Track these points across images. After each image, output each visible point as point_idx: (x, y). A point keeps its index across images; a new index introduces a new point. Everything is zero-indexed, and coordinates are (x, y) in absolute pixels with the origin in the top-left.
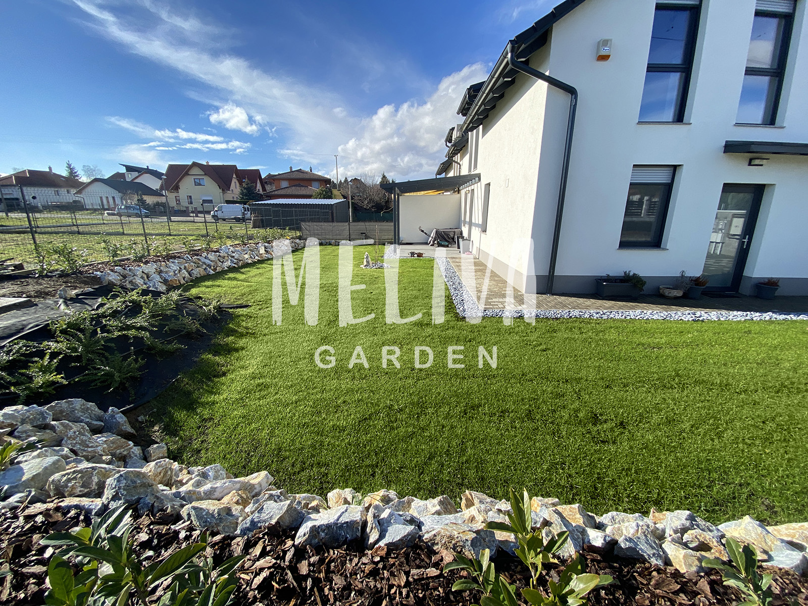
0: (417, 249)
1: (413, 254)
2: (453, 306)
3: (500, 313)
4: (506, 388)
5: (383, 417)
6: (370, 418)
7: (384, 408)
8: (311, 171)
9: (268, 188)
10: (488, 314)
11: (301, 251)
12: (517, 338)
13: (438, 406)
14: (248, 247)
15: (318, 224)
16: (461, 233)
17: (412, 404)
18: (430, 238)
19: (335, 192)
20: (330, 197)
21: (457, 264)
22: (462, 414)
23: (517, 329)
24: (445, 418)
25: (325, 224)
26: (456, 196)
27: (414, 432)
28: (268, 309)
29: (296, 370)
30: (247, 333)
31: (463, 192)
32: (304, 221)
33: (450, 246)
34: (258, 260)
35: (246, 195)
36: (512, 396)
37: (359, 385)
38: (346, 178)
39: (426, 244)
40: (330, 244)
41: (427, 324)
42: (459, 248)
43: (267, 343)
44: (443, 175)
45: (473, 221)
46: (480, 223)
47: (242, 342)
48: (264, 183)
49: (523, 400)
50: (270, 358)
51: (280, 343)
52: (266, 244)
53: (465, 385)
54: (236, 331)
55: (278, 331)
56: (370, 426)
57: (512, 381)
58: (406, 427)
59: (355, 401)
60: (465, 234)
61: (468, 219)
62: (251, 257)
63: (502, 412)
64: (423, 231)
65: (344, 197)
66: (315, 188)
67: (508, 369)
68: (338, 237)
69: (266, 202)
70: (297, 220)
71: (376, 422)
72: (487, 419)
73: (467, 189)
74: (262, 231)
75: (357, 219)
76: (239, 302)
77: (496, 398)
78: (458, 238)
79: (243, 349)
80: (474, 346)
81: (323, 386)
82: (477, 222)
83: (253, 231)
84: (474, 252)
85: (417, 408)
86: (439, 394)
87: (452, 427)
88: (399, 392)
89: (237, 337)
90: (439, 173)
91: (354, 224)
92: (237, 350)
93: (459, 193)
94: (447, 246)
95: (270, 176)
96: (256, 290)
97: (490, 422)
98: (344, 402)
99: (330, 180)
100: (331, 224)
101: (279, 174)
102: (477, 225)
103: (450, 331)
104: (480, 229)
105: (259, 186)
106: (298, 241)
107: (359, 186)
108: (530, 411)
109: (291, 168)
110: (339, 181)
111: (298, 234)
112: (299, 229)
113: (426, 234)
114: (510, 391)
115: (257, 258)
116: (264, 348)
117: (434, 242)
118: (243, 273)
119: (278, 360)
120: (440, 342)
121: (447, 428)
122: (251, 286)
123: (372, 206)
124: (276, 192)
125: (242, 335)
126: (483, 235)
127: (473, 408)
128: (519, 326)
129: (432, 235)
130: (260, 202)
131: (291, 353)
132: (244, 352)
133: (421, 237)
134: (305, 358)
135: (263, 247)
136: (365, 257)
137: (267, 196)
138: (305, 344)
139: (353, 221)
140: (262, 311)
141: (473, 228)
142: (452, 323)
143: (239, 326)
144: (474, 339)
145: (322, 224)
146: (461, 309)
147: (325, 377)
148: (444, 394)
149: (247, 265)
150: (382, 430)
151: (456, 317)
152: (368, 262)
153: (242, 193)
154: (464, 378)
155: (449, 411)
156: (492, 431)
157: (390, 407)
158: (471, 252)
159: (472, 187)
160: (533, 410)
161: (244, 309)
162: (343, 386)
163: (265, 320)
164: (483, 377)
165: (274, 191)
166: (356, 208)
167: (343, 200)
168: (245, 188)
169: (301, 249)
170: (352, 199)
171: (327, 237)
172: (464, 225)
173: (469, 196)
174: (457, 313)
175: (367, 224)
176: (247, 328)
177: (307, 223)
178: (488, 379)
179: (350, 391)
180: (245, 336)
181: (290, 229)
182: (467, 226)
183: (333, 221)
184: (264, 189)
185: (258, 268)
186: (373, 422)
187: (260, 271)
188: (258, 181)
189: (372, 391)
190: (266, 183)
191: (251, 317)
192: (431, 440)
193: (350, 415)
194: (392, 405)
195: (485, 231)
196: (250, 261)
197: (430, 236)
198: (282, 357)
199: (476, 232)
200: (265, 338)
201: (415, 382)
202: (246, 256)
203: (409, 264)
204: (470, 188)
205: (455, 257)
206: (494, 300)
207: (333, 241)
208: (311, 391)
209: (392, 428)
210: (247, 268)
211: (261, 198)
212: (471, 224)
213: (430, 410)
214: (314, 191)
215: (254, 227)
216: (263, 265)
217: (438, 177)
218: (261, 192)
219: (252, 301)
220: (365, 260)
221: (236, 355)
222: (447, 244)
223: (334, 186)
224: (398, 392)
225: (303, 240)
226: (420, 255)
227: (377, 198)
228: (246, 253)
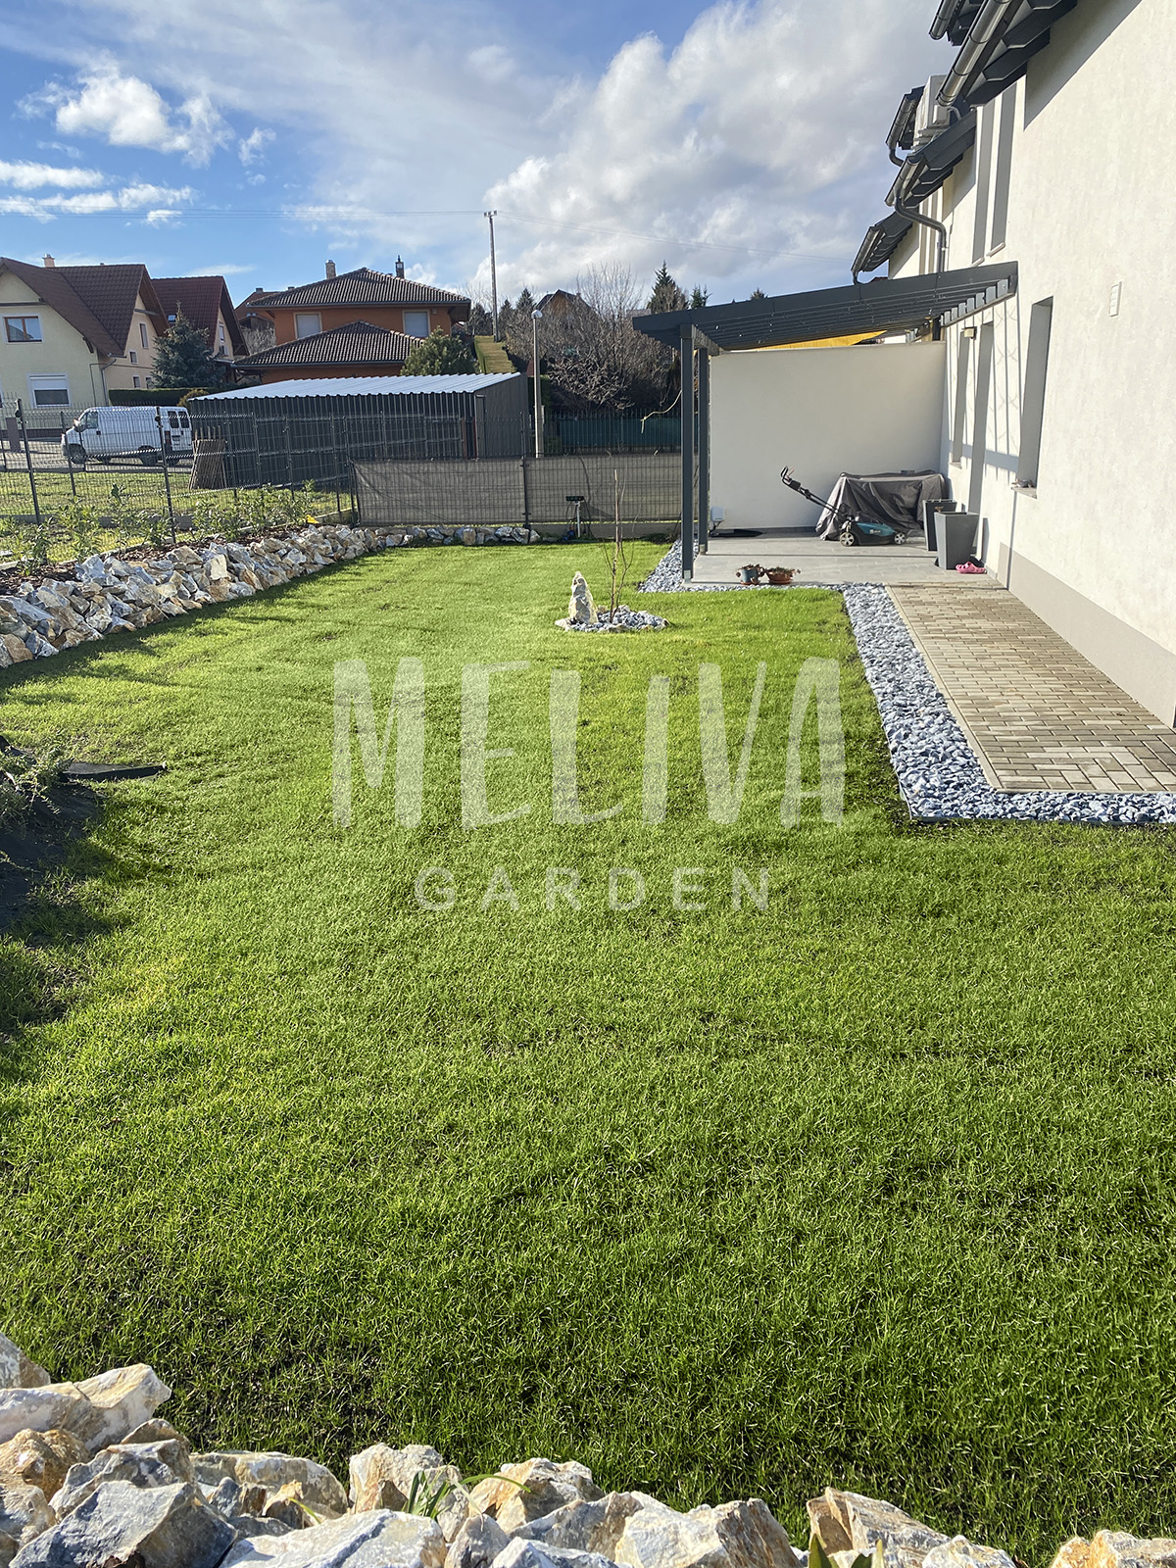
0: (768, 553)
1: (752, 574)
2: (888, 777)
3: (1068, 806)
4: (1057, 1097)
5: (581, 1190)
6: (536, 1193)
7: (587, 1159)
8: (400, 272)
9: (254, 341)
10: (1022, 807)
11: (353, 568)
12: (1124, 904)
13: (786, 1157)
14: (173, 558)
15: (414, 467)
16: (945, 489)
17: (694, 1145)
18: (826, 513)
19: (486, 345)
20: (466, 368)
21: (922, 610)
22: (875, 1193)
23: (1126, 868)
24: (809, 1205)
25: (441, 467)
26: (928, 348)
27: (691, 1251)
28: (221, 782)
29: (298, 1005)
30: (146, 867)
31: (953, 334)
32: (369, 457)
33: (900, 538)
34: (205, 604)
35: (177, 371)
36: (1074, 1129)
37: (509, 1070)
38: (526, 294)
39: (810, 531)
40: (457, 541)
41: (778, 846)
42: (933, 547)
43: (206, 904)
44: (882, 270)
45: (990, 445)
46: (1015, 451)
47: (126, 899)
48: (239, 323)
49: (1116, 1146)
50: (214, 958)
51: (250, 906)
52: (235, 547)
53: (901, 1082)
54: (110, 860)
55: (248, 861)
56: (533, 1220)
57: (1083, 1072)
58: (664, 1231)
59: (489, 1126)
60: (960, 496)
61: (969, 439)
62: (181, 594)
63: (1031, 1190)
64: (795, 485)
65: (519, 363)
66: (416, 335)
67: (1070, 1024)
68: (487, 514)
69: (241, 394)
70: (342, 455)
71: (555, 1207)
72: (969, 1214)
73: (969, 322)
74: (223, 499)
75: (560, 446)
76: (130, 757)
77: (1012, 1133)
78: (931, 509)
79: (126, 922)
80: (950, 932)
81: (380, 1067)
82: (1002, 449)
83: (191, 500)
84: (992, 562)
85: (710, 1163)
86: (797, 1112)
87: (831, 1241)
88: (650, 1099)
89: (112, 881)
90: (865, 262)
91: (551, 463)
92: (105, 927)
93: (937, 338)
94: (890, 541)
95: (259, 299)
96: (189, 712)
97: (977, 1226)
98: (451, 1128)
99: (468, 302)
100: (461, 467)
101: (292, 291)
102: (1002, 461)
103: (866, 874)
104: (1013, 476)
105: (222, 337)
106: (344, 531)
107: (570, 317)
108: (1140, 1192)
109: (331, 266)
110: (500, 304)
111: (347, 504)
112: (348, 485)
113: (808, 494)
114: (1071, 1110)
115: (200, 595)
116: (199, 925)
117: (837, 524)
118: (150, 652)
119: (240, 967)
120: (823, 913)
121: (814, 1243)
122: (173, 699)
123: (618, 395)
124: (279, 358)
125: (128, 876)
126: (1024, 497)
127: (919, 1171)
128: (1135, 858)
129: (831, 501)
130: (220, 396)
131: (284, 941)
132: (128, 933)
133: (789, 507)
134: (330, 962)
135: (222, 559)
136: (573, 588)
137: (249, 372)
138: (332, 912)
139: (548, 453)
140: (201, 789)
141: (989, 472)
142: (873, 844)
143: (120, 841)
144: (953, 906)
145: (429, 467)
146: (916, 787)
147: (393, 1033)
148: (816, 1112)
149: (167, 623)
150: (573, 1236)
151: (894, 818)
152: (582, 607)
153: (164, 365)
154: (899, 1055)
155: (830, 1176)
156: (983, 1262)
157: (611, 1155)
158: (980, 564)
159: (988, 315)
160: (1153, 1189)
161: (145, 783)
162: (451, 1071)
163: (208, 818)
164: (973, 1055)
165: (272, 351)
166: (558, 403)
167: (509, 376)
168: (174, 347)
169: (353, 562)
170: (543, 369)
171: (449, 514)
172: (957, 460)
173: (975, 347)
174: (900, 803)
175: (591, 463)
176: (146, 849)
177: (378, 468)
178: (992, 1062)
179: (474, 1090)
180: (139, 876)
181: (317, 488)
182: (966, 463)
183: (471, 455)
184: (239, 346)
185: (202, 634)
186: (546, 1204)
187: (208, 643)
188: (220, 318)
189: (550, 1093)
190: (247, 323)
191: (162, 810)
192: (750, 1284)
193: (468, 1174)
194: (616, 1146)
195: (1029, 483)
196: (176, 609)
197: (822, 504)
198: (251, 957)
199: (998, 485)
200: (204, 888)
201: (713, 1065)
202: (166, 591)
203: (738, 614)
204: (977, 320)
205: (915, 581)
206: (1051, 752)
207: (468, 529)
208: (339, 1084)
209: (612, 1234)
210: (164, 631)
211: (229, 377)
212: (980, 456)
213: (757, 1174)
214: (408, 343)
215: (203, 483)
216: (220, 623)
217: (865, 277)
218: (230, 357)
219: (172, 751)
220: (573, 601)
221: (102, 943)
222: (888, 530)
223: (483, 322)
224: (643, 1098)
225: (363, 526)
226: (780, 577)
227: (635, 363)
228: (165, 581)
